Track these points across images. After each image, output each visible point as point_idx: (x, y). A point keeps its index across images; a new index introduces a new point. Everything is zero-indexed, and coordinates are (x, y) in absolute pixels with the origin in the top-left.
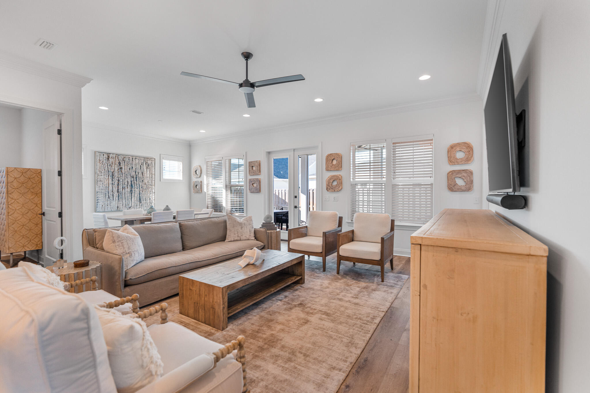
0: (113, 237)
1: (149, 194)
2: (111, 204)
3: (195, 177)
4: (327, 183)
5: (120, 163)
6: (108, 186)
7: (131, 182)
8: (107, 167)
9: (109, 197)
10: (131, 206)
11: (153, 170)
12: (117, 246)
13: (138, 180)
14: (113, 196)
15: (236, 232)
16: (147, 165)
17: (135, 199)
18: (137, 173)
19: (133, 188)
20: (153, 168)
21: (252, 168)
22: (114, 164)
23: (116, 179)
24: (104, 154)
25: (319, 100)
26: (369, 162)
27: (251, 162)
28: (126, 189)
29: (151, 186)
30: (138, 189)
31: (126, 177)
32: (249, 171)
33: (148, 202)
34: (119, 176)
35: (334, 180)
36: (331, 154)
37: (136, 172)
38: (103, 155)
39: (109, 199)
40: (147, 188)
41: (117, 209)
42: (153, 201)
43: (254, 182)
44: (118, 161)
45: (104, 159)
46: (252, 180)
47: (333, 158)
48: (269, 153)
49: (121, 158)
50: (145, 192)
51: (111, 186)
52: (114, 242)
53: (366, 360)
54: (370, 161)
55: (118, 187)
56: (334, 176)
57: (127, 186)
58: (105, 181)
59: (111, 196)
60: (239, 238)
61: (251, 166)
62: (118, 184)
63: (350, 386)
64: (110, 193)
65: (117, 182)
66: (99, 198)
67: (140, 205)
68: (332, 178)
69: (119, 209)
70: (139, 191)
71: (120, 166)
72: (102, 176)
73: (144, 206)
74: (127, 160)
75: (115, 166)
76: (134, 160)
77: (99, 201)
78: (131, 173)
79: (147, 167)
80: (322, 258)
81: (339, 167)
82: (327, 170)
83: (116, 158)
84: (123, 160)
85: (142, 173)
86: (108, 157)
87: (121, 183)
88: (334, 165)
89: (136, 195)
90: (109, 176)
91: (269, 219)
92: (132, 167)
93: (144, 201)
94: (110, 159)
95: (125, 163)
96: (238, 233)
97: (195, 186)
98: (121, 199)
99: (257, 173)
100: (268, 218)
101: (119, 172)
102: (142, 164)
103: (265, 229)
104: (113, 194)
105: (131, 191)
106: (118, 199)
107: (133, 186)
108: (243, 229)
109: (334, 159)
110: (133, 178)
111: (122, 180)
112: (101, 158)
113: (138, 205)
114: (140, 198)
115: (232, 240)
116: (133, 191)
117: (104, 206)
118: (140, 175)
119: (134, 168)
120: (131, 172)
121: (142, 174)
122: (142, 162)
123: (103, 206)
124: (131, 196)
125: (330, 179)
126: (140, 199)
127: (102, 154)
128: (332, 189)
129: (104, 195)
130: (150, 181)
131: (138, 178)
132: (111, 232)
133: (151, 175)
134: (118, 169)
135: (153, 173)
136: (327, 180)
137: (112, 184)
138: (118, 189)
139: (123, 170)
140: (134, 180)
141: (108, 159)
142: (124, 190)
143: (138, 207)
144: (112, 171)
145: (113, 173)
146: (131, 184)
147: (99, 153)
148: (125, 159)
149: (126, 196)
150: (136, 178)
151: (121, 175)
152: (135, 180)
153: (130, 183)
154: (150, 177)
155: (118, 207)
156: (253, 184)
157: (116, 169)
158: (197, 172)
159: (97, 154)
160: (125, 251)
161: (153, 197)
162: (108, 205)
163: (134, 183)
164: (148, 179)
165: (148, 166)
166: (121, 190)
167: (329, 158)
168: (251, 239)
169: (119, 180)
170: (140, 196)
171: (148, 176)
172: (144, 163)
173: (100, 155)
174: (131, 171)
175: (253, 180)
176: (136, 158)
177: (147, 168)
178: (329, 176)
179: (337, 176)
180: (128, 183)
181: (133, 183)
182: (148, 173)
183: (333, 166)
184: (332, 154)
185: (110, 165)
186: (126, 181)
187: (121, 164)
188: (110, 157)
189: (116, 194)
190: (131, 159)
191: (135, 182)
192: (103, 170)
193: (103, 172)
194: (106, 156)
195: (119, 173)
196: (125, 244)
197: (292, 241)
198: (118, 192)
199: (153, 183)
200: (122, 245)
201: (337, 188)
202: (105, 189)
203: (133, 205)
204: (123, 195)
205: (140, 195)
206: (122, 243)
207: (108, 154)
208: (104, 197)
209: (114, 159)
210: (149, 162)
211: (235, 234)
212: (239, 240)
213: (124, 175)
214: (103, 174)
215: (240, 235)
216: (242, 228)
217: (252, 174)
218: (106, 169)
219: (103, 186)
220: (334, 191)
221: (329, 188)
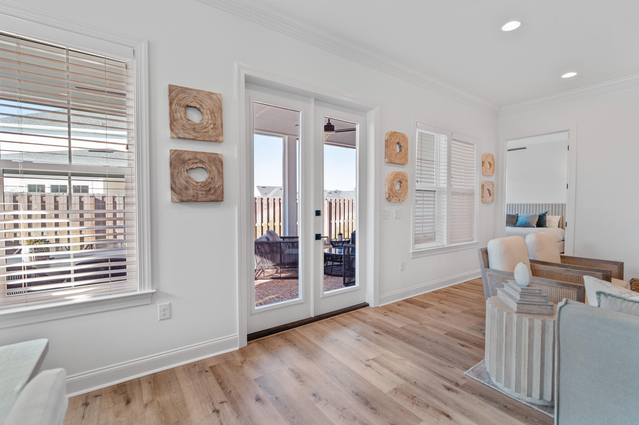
4: (390, 186)
21: (186, 114)
27: (184, 90)
32: (173, 121)
35: (397, 181)
36: (392, 133)
43: (199, 165)
46: (187, 157)
56: (398, 174)
61: (179, 105)
68: (397, 178)
81: (403, 158)
82: (387, 162)
99: (210, 137)
109: (398, 143)
128: (397, 197)
167: (393, 138)
175: (190, 157)
178: (390, 172)
179: (402, 174)
183: (398, 156)
184: (396, 133)
201: (402, 195)
217: (186, 136)
220: (400, 200)
221: (392, 194)
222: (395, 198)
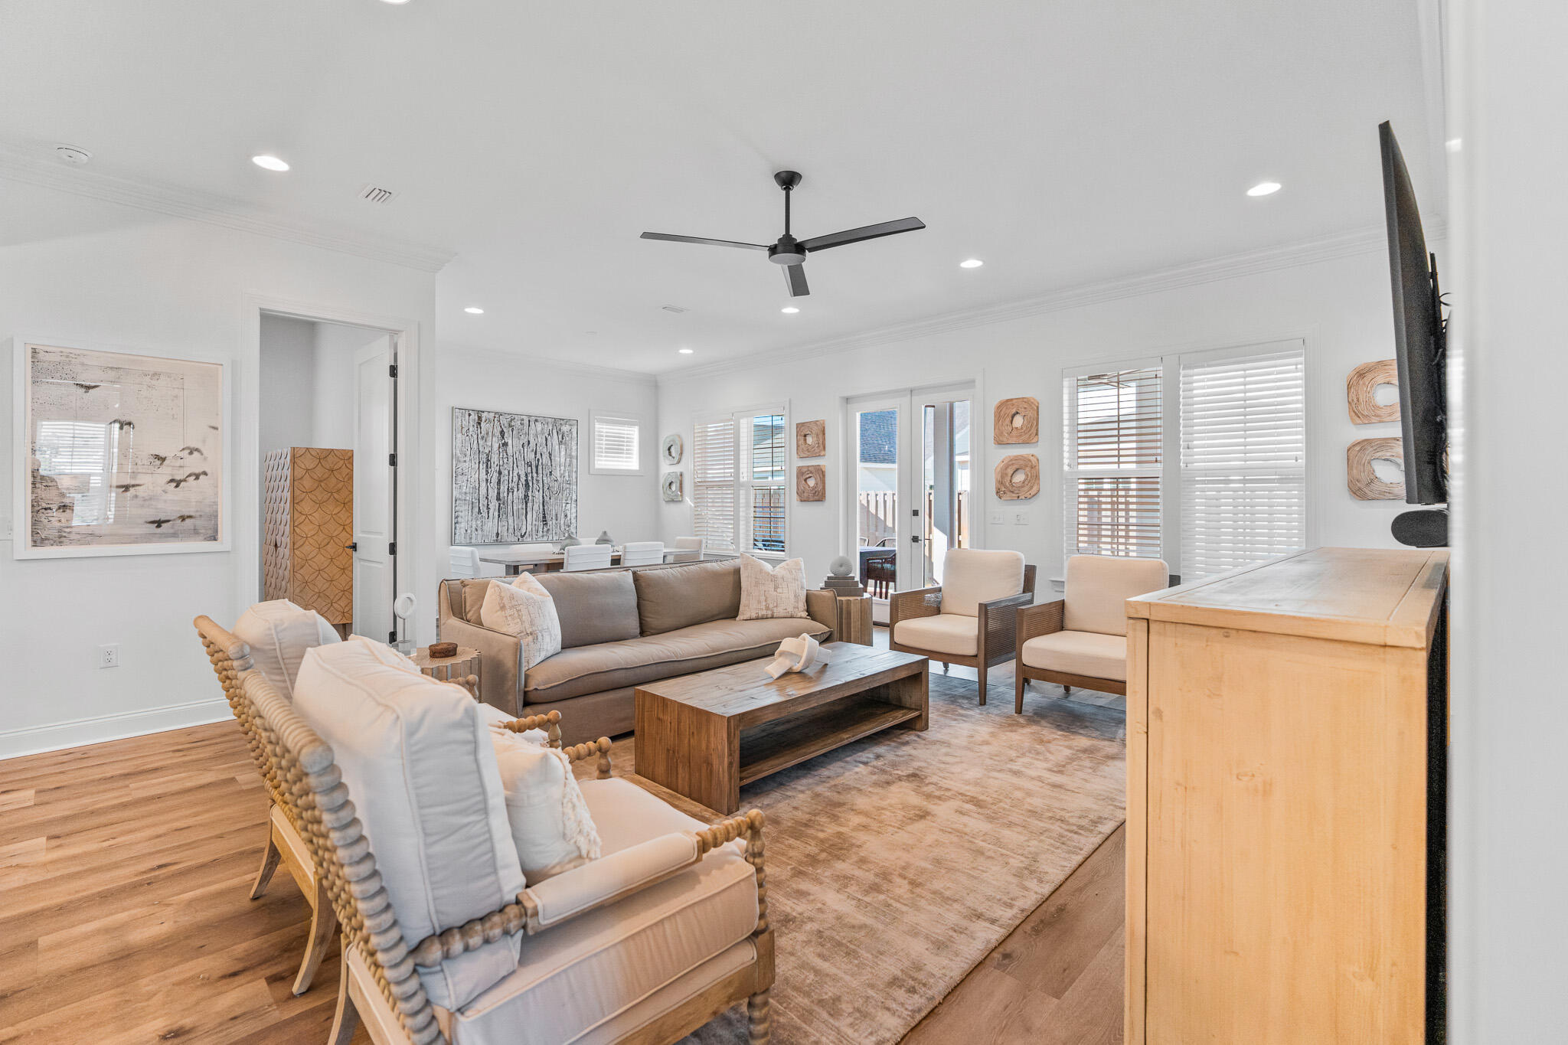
0: (502, 598)
1: (564, 505)
2: (485, 528)
3: (668, 462)
4: (999, 478)
5: (502, 433)
6: (477, 485)
7: (526, 475)
8: (476, 442)
9: (479, 512)
10: (525, 533)
11: (574, 448)
12: (509, 618)
13: (540, 471)
14: (488, 508)
15: (763, 598)
16: (560, 437)
17: (534, 517)
18: (538, 456)
19: (531, 490)
20: (574, 443)
21: (805, 440)
22: (490, 434)
23: (494, 468)
24: (470, 412)
25: (971, 264)
26: (1116, 419)
27: (803, 424)
28: (515, 493)
29: (568, 486)
30: (541, 491)
31: (515, 465)
32: (798, 446)
33: (562, 522)
34: (501, 462)
35: (1017, 470)
36: (1008, 401)
37: (536, 454)
38: (470, 415)
39: (480, 516)
40: (561, 490)
41: (495, 538)
42: (573, 521)
43: (810, 475)
44: (499, 429)
45: (471, 423)
46: (804, 470)
47: (1014, 411)
48: (847, 400)
49: (504, 421)
50: (556, 499)
51: (483, 484)
52: (503, 608)
53: (1062, 910)
54: (1119, 416)
55: (499, 489)
56: (1017, 458)
57: (518, 485)
58: (473, 474)
59: (484, 509)
60: (769, 613)
61: (801, 435)
62: (499, 480)
63: (1014, 955)
64: (483, 501)
65: (496, 475)
66: (460, 513)
67: (545, 529)
68: (1013, 464)
69: (499, 538)
70: (543, 498)
71: (503, 438)
72: (467, 464)
73: (554, 532)
74: (517, 424)
75: (494, 439)
76: (532, 423)
77: (459, 519)
78: (526, 454)
79: (560, 439)
80: (976, 669)
81: (1031, 433)
82: (999, 442)
83: (496, 422)
84: (510, 426)
85: (550, 454)
86: (480, 418)
87: (504, 478)
88: (1017, 428)
89: (536, 507)
90: (479, 463)
91: (842, 569)
92: (529, 441)
93: (554, 521)
94: (482, 423)
95: (514, 432)
96: (766, 601)
97: (668, 484)
98: (504, 516)
99: (816, 453)
100: (841, 566)
101: (501, 454)
102: (549, 435)
103: (832, 592)
104: (488, 505)
105: (526, 496)
106: (499, 516)
107: (531, 484)
108: (779, 590)
109: (1017, 413)
110: (531, 466)
111: (506, 472)
112: (464, 422)
113: (540, 530)
114: (544, 514)
115: (754, 615)
116: (530, 498)
117: (469, 531)
118: (545, 459)
119: (532, 444)
120: (525, 452)
121: (550, 458)
122: (551, 428)
123: (466, 531)
124: (526, 509)
125: (1007, 467)
126: (544, 517)
127: (467, 413)
128: (1012, 492)
129: (470, 505)
130: (567, 474)
131: (540, 467)
132: (498, 586)
133: (568, 459)
134: (499, 447)
135: (574, 454)
136: (999, 469)
137: (487, 480)
138: (499, 493)
139: (510, 449)
140: (532, 473)
141: (480, 424)
142: (510, 494)
143: (540, 534)
144: (487, 451)
145: (488, 455)
146: (526, 481)
147: (461, 411)
148: (513, 423)
149: (515, 508)
150: (537, 467)
151: (505, 460)
152: (534, 470)
153: (523, 479)
154: (567, 465)
155: (498, 534)
156: (805, 480)
157: (496, 446)
158: (672, 449)
159: (457, 412)
160: (525, 628)
161: (574, 510)
162: (477, 530)
163: (532, 477)
164: (562, 468)
165: (563, 439)
166: (506, 494)
167: (1004, 409)
168: (799, 615)
169: (500, 473)
170: (544, 509)
171: (563, 460)
172: (555, 431)
173: (463, 415)
174: (526, 450)
175: (807, 469)
176: (536, 421)
177: (560, 443)
178: (1004, 457)
179: (1025, 458)
180: (519, 479)
181: (530, 478)
182: (563, 453)
183: (1014, 433)
184: (1012, 400)
185: (482, 438)
186: (515, 474)
187: (506, 435)
188: (483, 419)
189: (494, 505)
190: (526, 422)
191: (535, 475)
192: (469, 449)
193: (468, 453)
194: (474, 416)
195: (501, 456)
196: (524, 612)
197: (901, 625)
198: (498, 499)
199: (574, 477)
200: (519, 615)
201: (1026, 489)
202: (471, 491)
203: (529, 529)
204: (509, 507)
205: (546, 508)
206: (518, 611)
207: (479, 413)
208: (470, 511)
209: (492, 425)
210: (565, 428)
211: (759, 602)
212: (770, 616)
213: (511, 460)
214: (467, 459)
215: (771, 606)
216: (776, 588)
217: (805, 456)
218: (475, 446)
219: (469, 485)
220: (1018, 497)
221: (1003, 489)
222: (1009, 493)
